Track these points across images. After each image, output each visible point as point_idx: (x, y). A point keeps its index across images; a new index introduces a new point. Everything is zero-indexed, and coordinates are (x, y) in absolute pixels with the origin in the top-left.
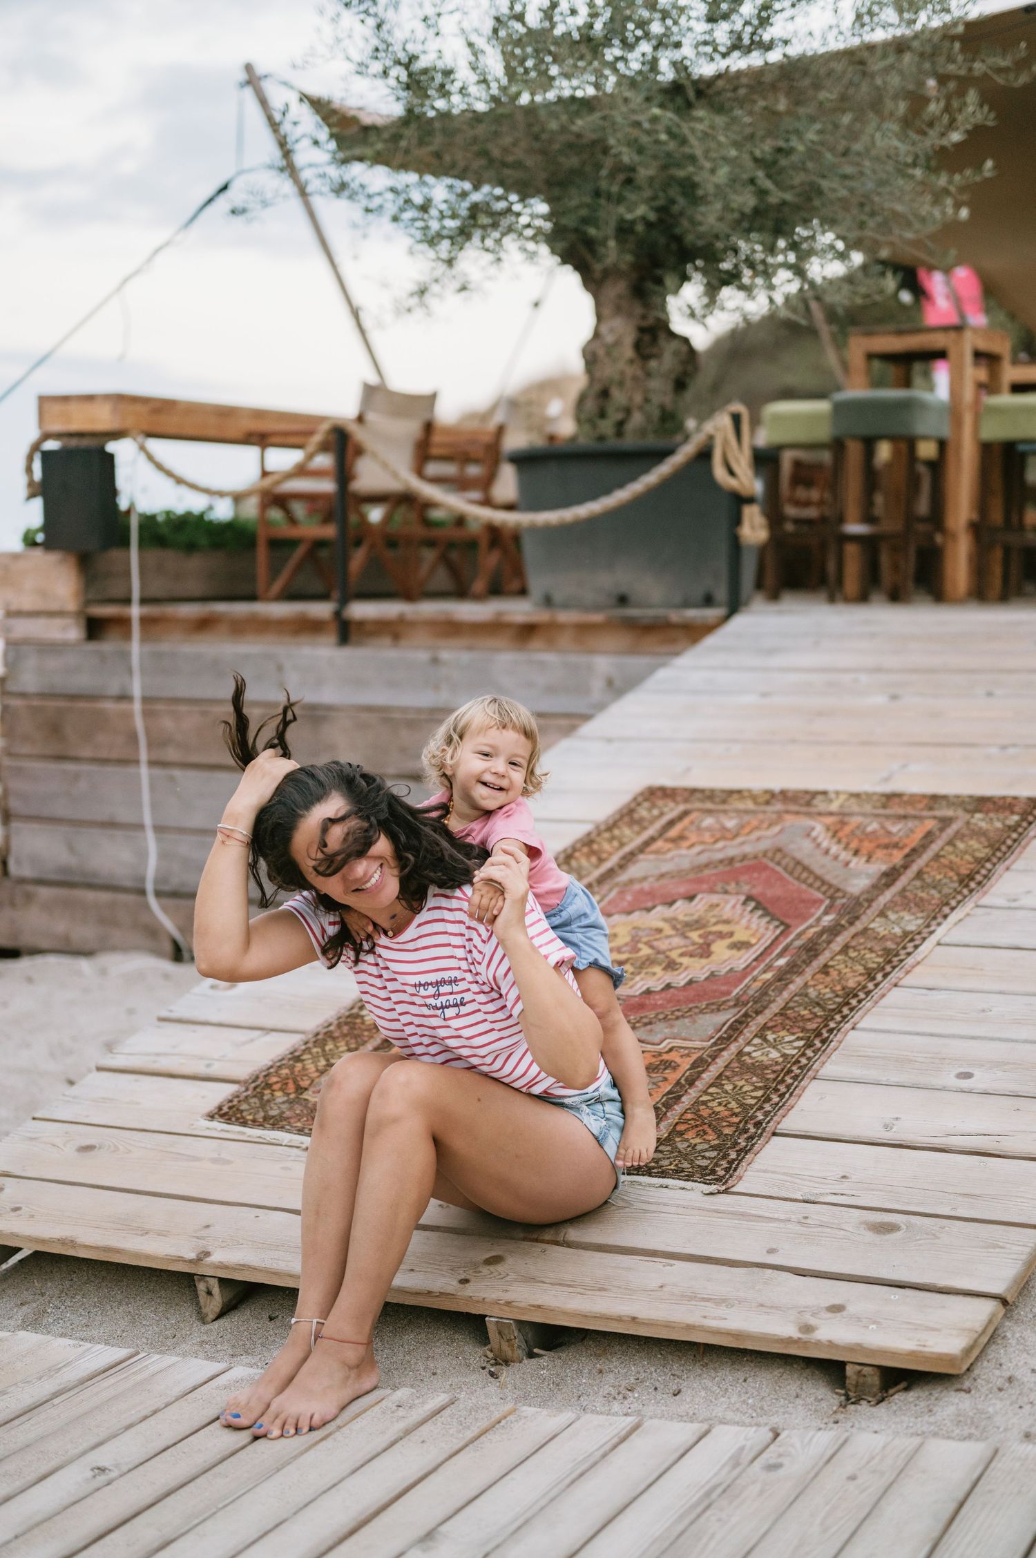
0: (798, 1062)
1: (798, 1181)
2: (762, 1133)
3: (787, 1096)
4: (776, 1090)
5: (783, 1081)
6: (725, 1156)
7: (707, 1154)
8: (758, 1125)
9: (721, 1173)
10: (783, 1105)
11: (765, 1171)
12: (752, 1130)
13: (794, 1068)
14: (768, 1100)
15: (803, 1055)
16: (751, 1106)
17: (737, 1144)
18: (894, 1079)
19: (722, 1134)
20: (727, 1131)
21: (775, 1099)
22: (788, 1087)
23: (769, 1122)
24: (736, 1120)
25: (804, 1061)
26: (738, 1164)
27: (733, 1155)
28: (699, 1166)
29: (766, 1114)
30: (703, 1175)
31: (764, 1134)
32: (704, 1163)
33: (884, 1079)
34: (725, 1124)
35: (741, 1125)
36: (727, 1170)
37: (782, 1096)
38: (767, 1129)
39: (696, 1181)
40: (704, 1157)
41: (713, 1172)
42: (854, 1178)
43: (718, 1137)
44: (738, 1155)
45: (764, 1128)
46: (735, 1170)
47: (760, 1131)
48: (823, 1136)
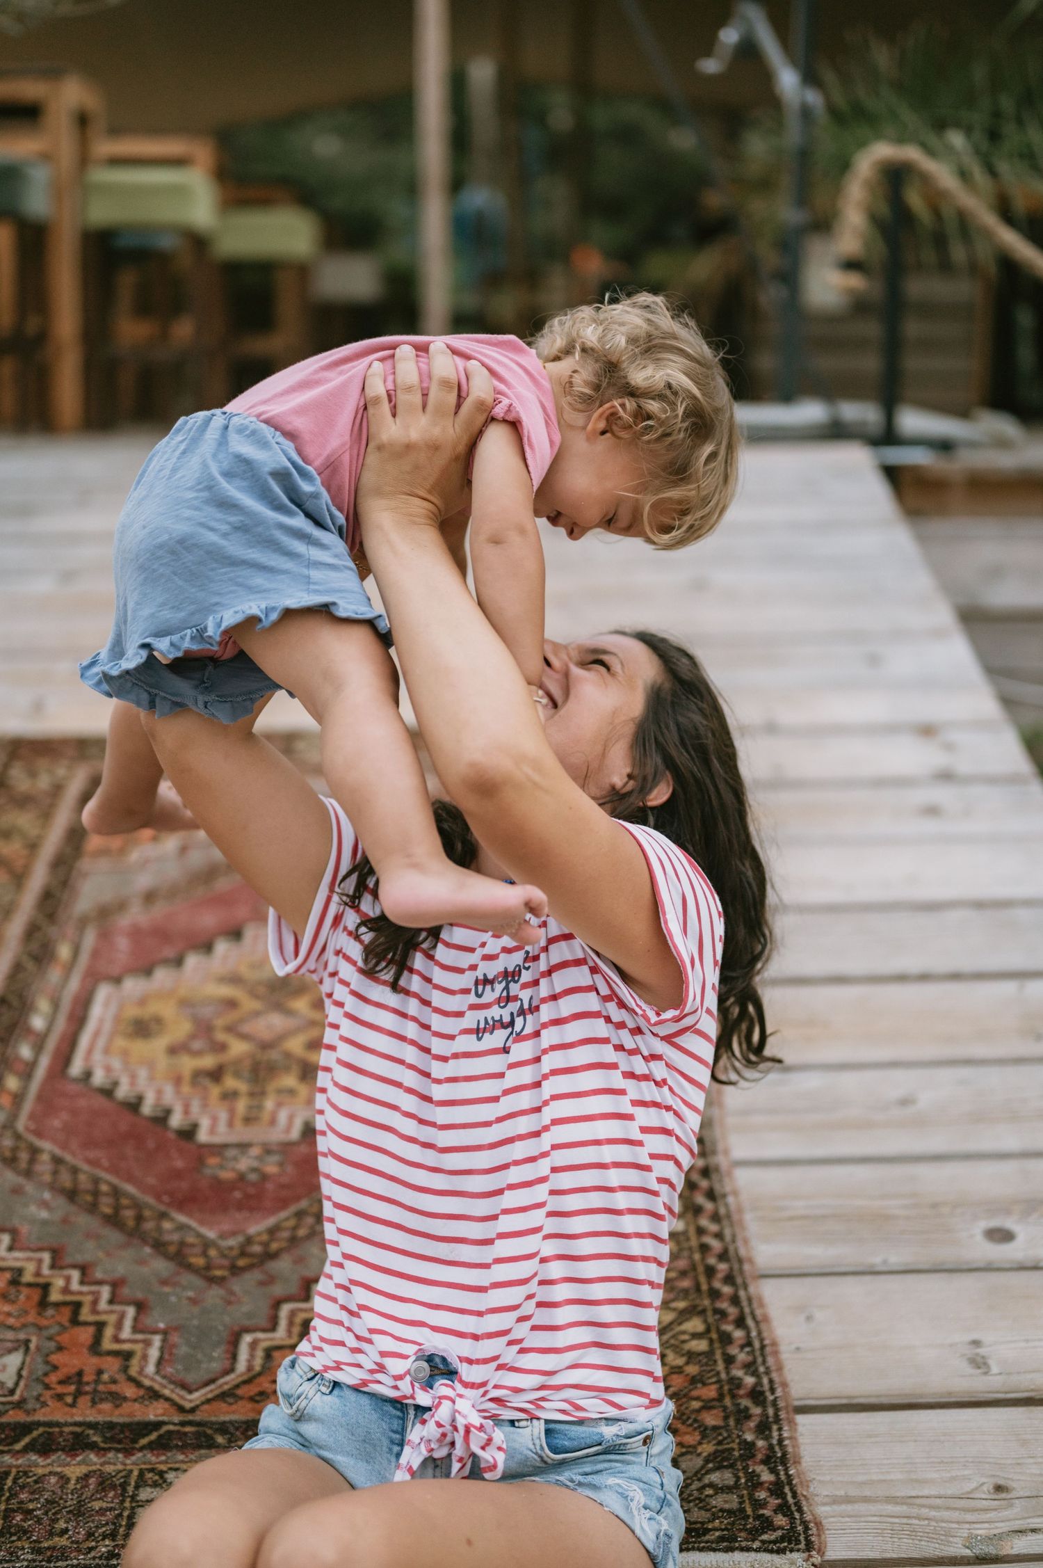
0: (704, 1248)
1: (924, 1511)
2: (776, 1415)
3: (750, 1322)
4: (723, 1314)
5: (715, 1294)
6: (754, 1482)
7: (714, 1477)
8: (757, 1395)
9: (780, 1520)
10: (763, 1347)
11: (848, 1500)
12: (756, 1411)
13: (712, 1261)
14: (726, 1339)
15: (701, 1231)
16: (709, 1354)
17: (749, 1447)
18: (896, 1258)
19: (706, 1429)
20: (711, 1419)
21: (738, 1334)
22: (735, 1300)
23: (773, 1390)
24: (710, 1392)
25: (715, 1244)
26: (795, 1495)
27: (767, 1477)
28: (730, 1512)
29: (750, 1367)
30: (754, 1534)
31: (783, 1415)
32: (731, 1501)
33: (876, 1260)
34: (696, 1405)
35: (728, 1401)
36: (783, 1509)
37: (740, 1322)
38: (781, 1404)
39: (748, 1549)
40: (719, 1489)
41: (767, 1525)
42: (1020, 1489)
43: (704, 1436)
44: (773, 1471)
45: (774, 1403)
46: (800, 1510)
47: (771, 1411)
48: (885, 1400)
